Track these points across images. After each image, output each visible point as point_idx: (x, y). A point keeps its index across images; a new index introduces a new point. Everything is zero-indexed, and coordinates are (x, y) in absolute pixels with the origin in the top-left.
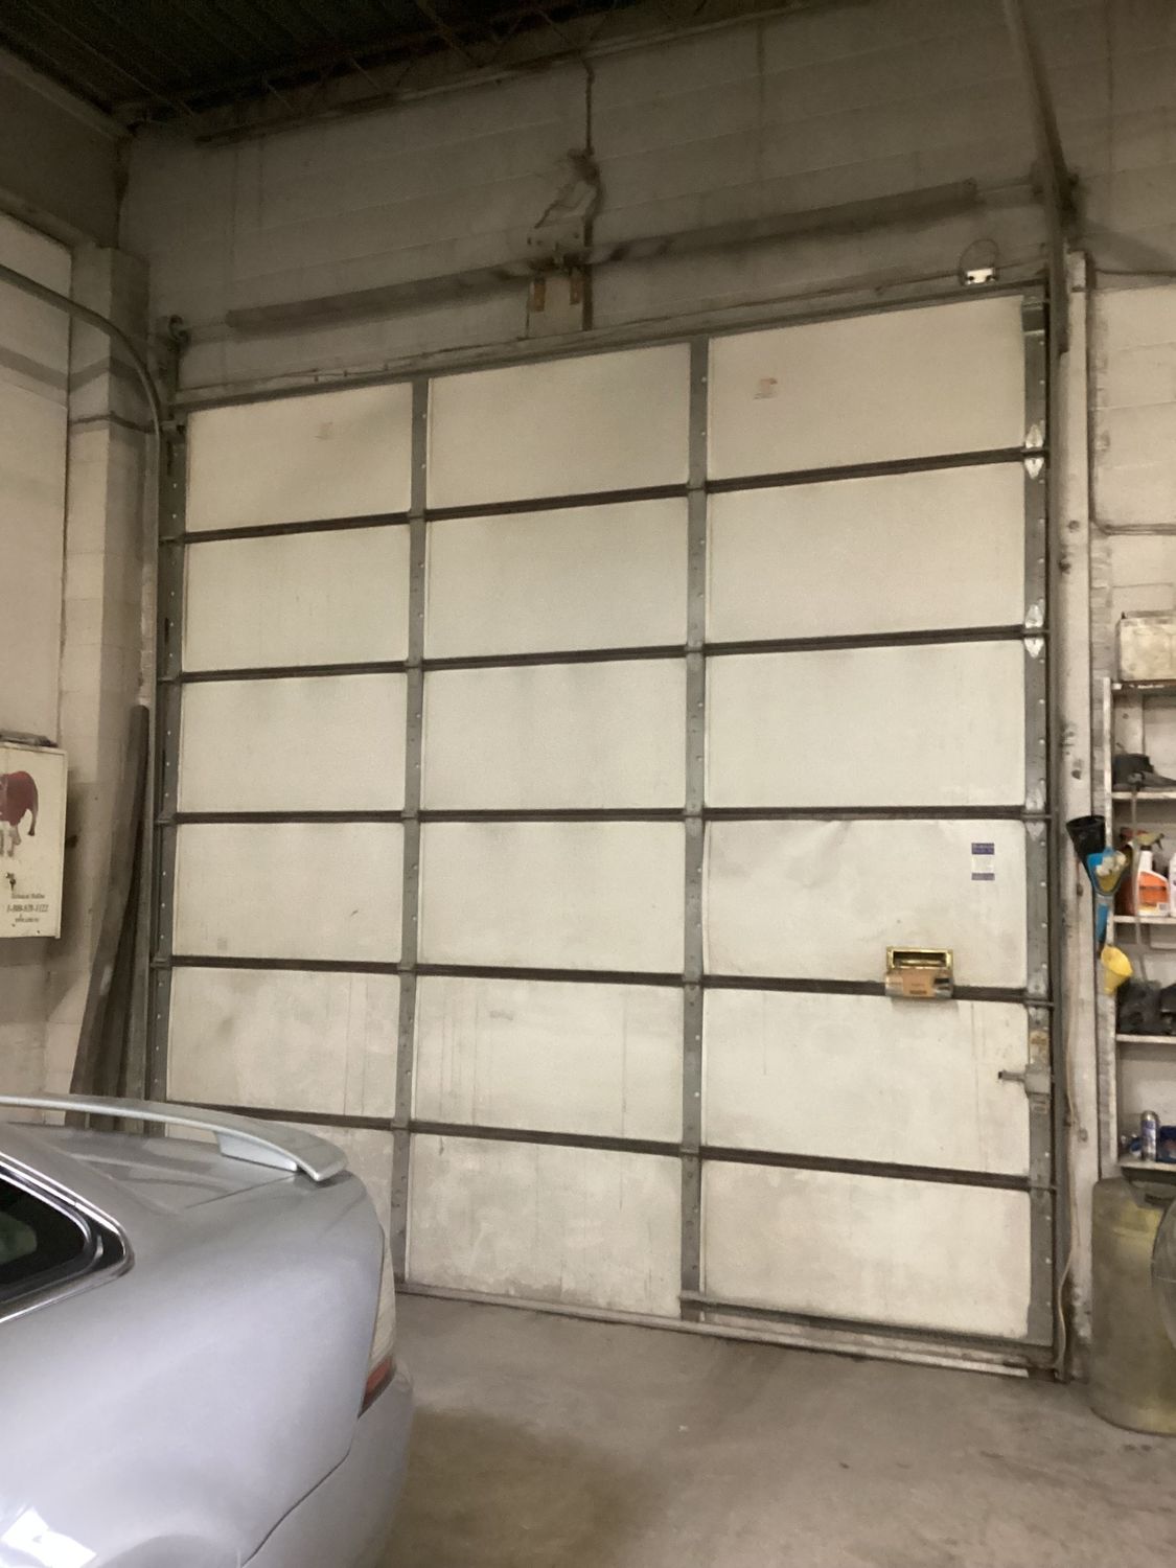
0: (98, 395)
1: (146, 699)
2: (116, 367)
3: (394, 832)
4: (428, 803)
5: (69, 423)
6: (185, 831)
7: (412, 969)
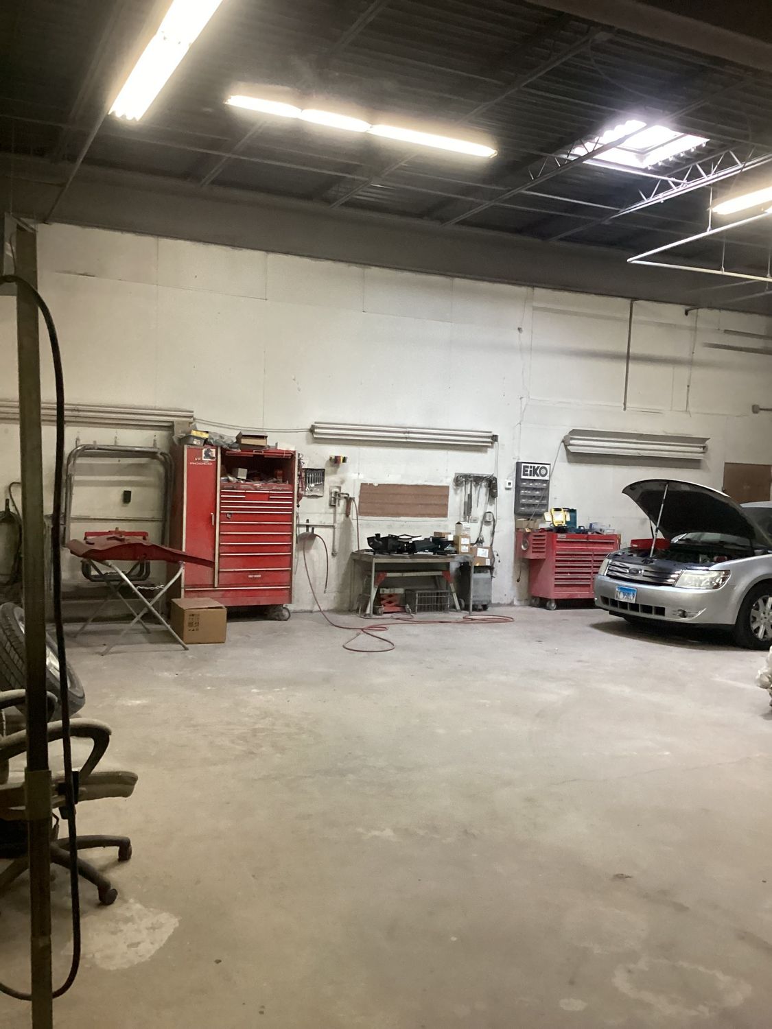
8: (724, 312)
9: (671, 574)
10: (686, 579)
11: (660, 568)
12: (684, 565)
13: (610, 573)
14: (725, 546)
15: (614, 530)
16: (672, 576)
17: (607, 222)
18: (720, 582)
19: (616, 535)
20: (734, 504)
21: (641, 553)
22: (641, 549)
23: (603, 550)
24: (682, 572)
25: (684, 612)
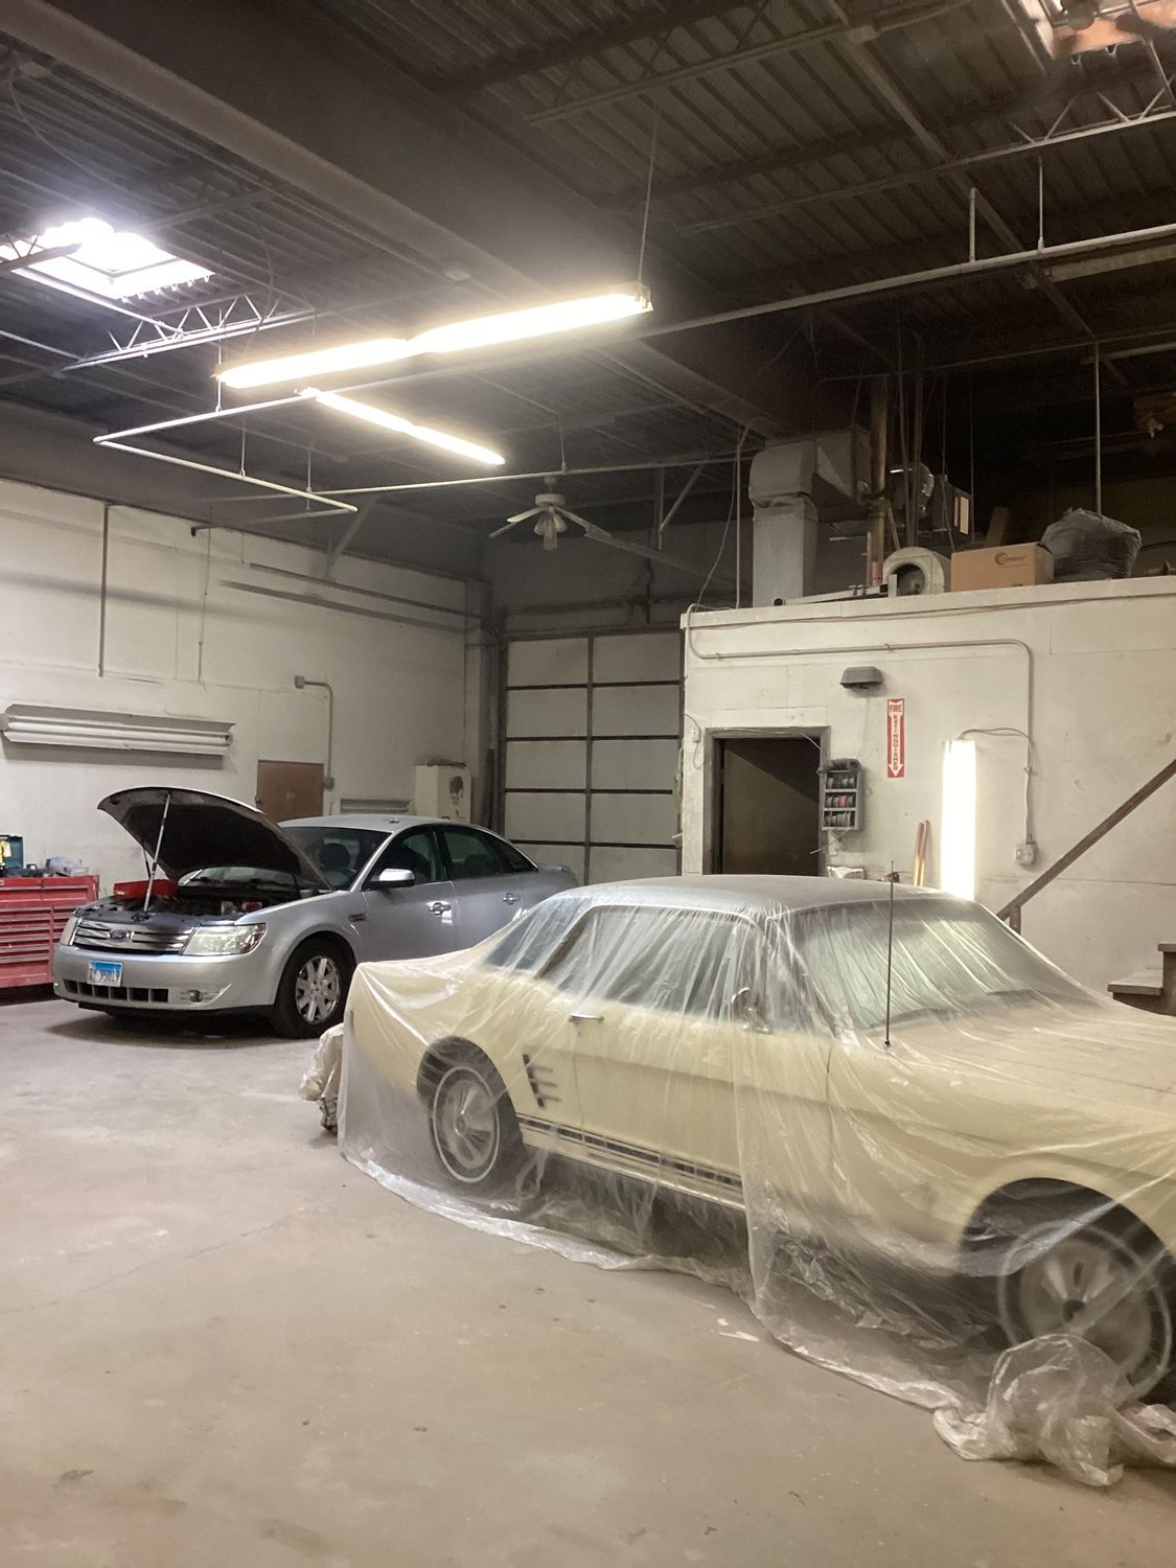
0: (476, 636)
1: (493, 746)
2: (482, 627)
3: (583, 796)
4: (594, 787)
5: (466, 647)
6: (509, 795)
7: (588, 844)
8: (248, 537)
9: (179, 935)
10: (201, 941)
11: (161, 928)
12: (196, 919)
13: (79, 941)
14: (259, 887)
15: (87, 869)
16: (181, 938)
17: (58, 375)
18: (252, 942)
19: (92, 877)
20: (268, 823)
21: (131, 905)
22: (131, 898)
23: (70, 902)
24: (194, 932)
25: (198, 993)
